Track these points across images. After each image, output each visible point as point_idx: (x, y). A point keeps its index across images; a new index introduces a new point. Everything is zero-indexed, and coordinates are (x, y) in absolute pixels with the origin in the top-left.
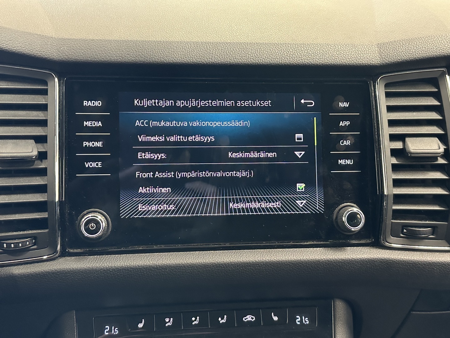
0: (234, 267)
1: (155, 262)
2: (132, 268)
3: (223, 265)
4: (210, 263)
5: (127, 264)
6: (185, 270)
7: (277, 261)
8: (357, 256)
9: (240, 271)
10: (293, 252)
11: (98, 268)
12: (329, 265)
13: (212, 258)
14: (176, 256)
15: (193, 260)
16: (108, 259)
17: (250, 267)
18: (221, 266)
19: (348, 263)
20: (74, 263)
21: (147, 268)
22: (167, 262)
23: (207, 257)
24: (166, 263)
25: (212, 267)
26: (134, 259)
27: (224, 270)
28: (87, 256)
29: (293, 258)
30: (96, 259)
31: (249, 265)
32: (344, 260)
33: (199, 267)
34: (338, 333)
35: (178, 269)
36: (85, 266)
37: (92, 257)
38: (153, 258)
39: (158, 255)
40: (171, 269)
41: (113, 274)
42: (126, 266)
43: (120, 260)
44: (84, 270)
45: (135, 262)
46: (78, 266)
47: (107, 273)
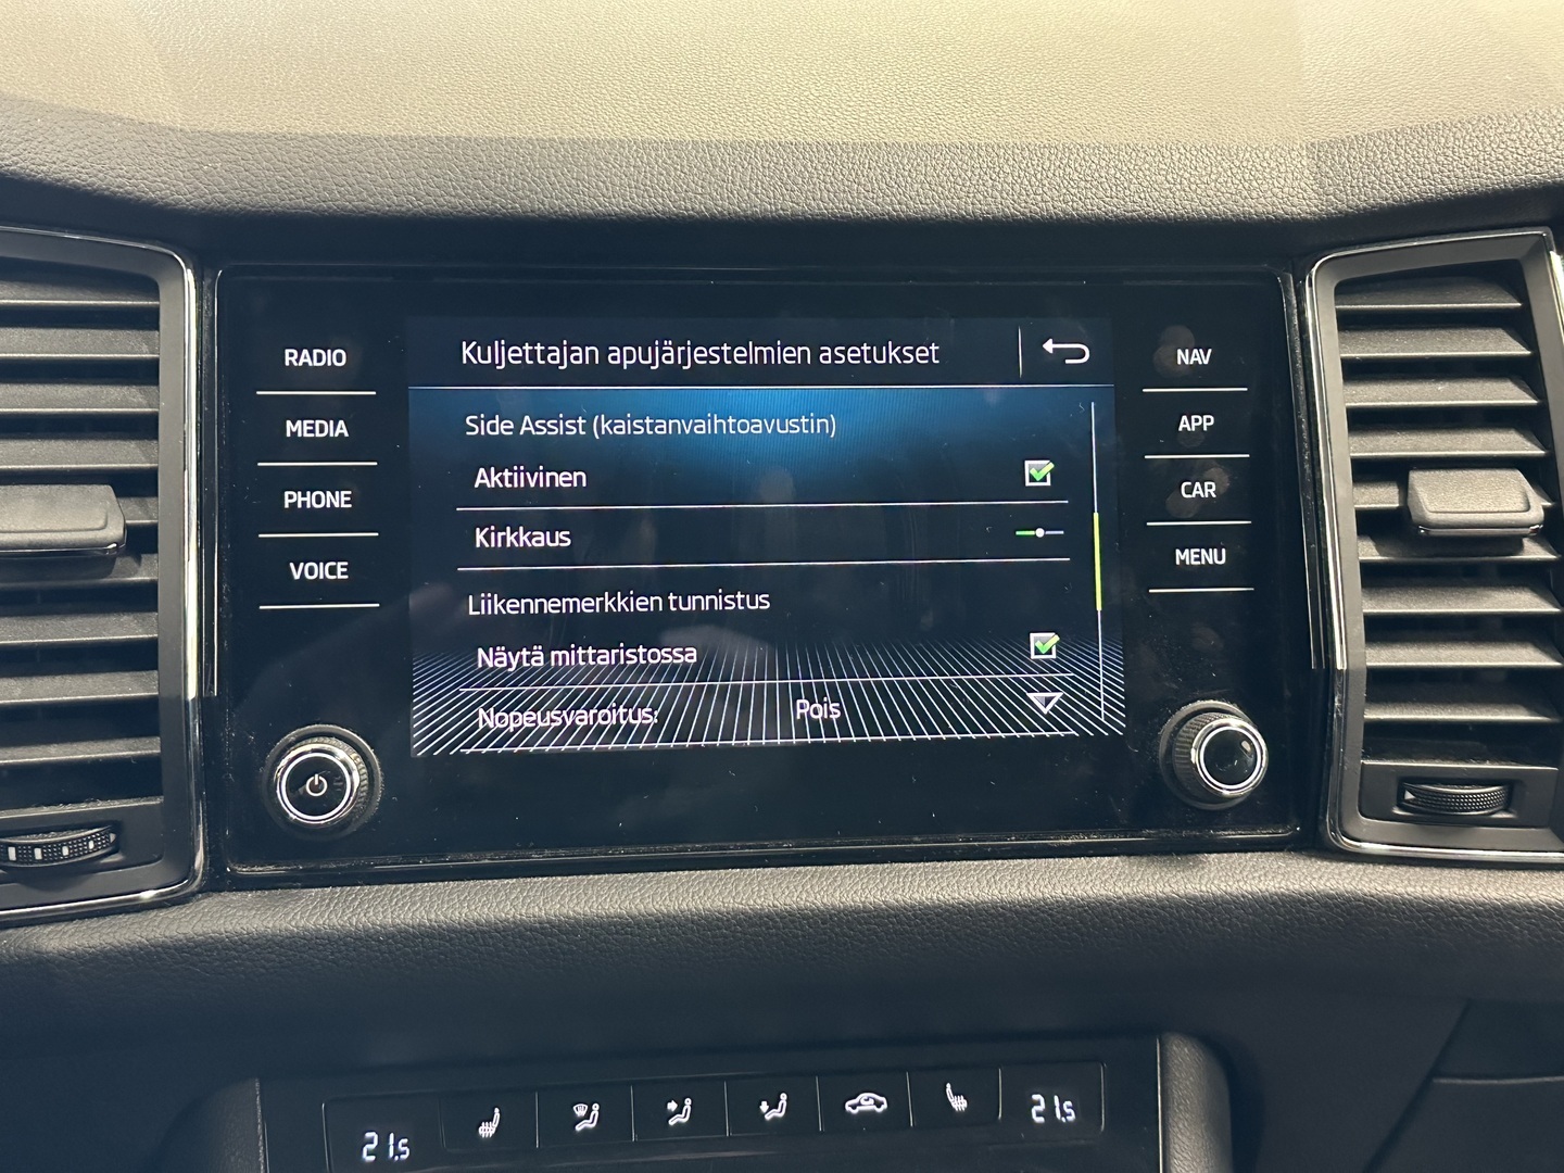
0: (810, 927)
1: (536, 909)
2: (455, 931)
3: (772, 920)
5: (437, 915)
6: (639, 934)
8: (1241, 884)
9: (831, 938)
10: (1018, 873)
11: (337, 930)
12: (1144, 918)
13: (734, 893)
14: (610, 889)
15: (667, 902)
16: (373, 898)
17: (866, 923)
18: (767, 923)
19: (1211, 910)
20: (253, 912)
21: (506, 929)
22: (576, 909)
23: (717, 891)
24: (574, 911)
25: (735, 925)
26: (462, 898)
27: (777, 934)
28: (297, 888)
29: (1018, 892)
30: (331, 900)
31: (864, 918)
32: (1195, 898)
33: (690, 925)
34: (1177, 1155)
35: (617, 933)
36: (289, 922)
37: (317, 893)
38: (528, 896)
39: (547, 882)
40: (591, 934)
41: (390, 952)
42: (433, 923)
43: (414, 904)
44: (287, 938)
45: (466, 910)
46: (265, 923)
47: (367, 948)
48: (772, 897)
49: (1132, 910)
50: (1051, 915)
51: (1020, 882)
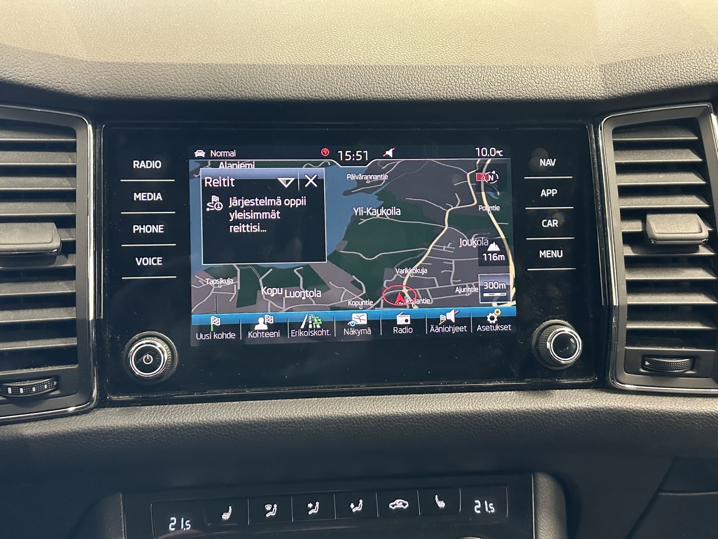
0: (372, 423)
1: (248, 415)
2: (211, 425)
3: (356, 420)
4: (335, 417)
5: (203, 418)
6: (295, 427)
7: (443, 413)
8: (570, 404)
9: (382, 428)
10: (468, 399)
11: (157, 425)
12: (525, 419)
13: (338, 408)
14: (281, 406)
15: (308, 412)
16: (174, 411)
17: (398, 422)
18: (353, 422)
19: (556, 416)
20: (119, 417)
21: (234, 425)
22: (266, 415)
23: (330, 407)
24: (265, 417)
25: (338, 423)
26: (214, 410)
27: (358, 427)
28: (139, 406)
29: (468, 408)
30: (155, 411)
31: (397, 420)
32: (549, 410)
33: (318, 422)
34: (541, 528)
35: (285, 426)
36: (136, 422)
37: (148, 408)
38: (244, 410)
39: (252, 403)
40: (273, 427)
41: (182, 435)
42: (201, 422)
43: (193, 413)
44: (135, 429)
45: (216, 416)
46: (124, 422)
47: (171, 434)
48: (355, 410)
49: (520, 416)
50: (483, 418)
51: (469, 403)
